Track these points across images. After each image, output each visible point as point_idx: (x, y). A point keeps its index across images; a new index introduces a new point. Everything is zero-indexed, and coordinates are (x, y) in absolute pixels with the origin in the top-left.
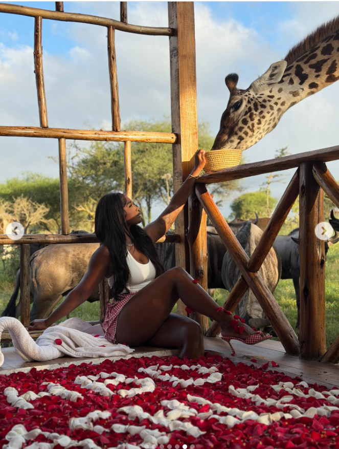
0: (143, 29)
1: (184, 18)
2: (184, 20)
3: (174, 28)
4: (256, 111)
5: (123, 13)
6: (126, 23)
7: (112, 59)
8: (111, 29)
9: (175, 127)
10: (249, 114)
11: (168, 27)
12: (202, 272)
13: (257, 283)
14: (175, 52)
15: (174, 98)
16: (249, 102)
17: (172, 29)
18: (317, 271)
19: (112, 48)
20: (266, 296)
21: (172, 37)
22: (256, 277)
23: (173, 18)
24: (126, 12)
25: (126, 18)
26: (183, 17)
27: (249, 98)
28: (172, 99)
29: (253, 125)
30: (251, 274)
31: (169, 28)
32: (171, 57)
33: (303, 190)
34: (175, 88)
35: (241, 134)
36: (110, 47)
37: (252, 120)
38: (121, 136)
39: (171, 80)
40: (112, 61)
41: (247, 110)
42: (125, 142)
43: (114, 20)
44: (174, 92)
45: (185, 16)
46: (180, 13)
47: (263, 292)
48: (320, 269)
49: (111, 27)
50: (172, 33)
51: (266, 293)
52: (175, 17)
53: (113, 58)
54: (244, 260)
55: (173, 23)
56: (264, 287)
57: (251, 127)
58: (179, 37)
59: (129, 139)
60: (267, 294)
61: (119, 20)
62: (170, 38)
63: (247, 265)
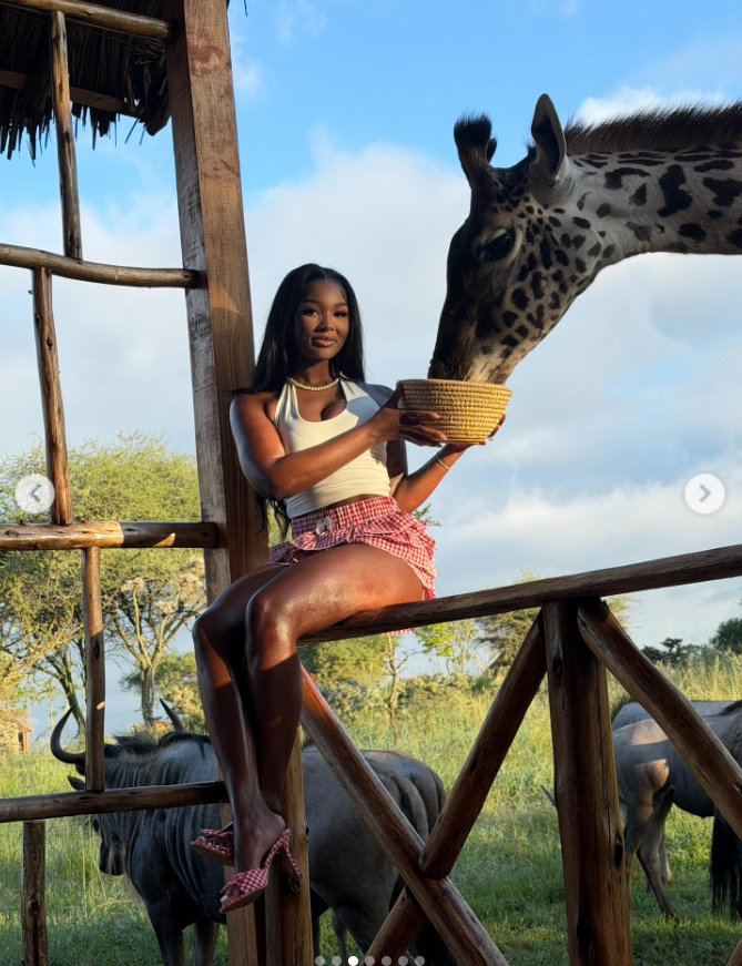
0: (120, 273)
1: (222, 246)
2: (222, 251)
3: (197, 268)
4: (547, 266)
5: (72, 237)
6: (79, 260)
7: (47, 347)
8: (43, 275)
9: (208, 506)
10: (530, 277)
11: (181, 267)
12: (296, 882)
13: (450, 907)
14: (202, 326)
15: (204, 435)
16: (529, 238)
17: (194, 273)
18: (609, 877)
19: (46, 319)
20: (474, 943)
21: (192, 292)
22: (446, 892)
23: (193, 247)
24: (79, 234)
25: (79, 247)
26: (218, 244)
27: (529, 222)
28: (198, 437)
29: (540, 310)
30: (433, 883)
31: (184, 269)
32: (192, 337)
33: (558, 670)
34: (205, 413)
35: (512, 331)
36: (42, 318)
37: (539, 294)
38: (74, 536)
39: (195, 392)
40: (48, 351)
41: (524, 262)
42: (86, 550)
43: (49, 254)
44: (204, 420)
45: (225, 242)
46: (212, 236)
47: (467, 931)
48: (614, 870)
49: (42, 269)
50: (194, 280)
51: (474, 933)
52: (199, 244)
53: (50, 345)
54: (411, 846)
55: (194, 257)
56: (467, 916)
57: (535, 316)
58: (210, 291)
59: (93, 543)
60: (476, 938)
61: (60, 251)
62: (187, 293)
63: (420, 861)
